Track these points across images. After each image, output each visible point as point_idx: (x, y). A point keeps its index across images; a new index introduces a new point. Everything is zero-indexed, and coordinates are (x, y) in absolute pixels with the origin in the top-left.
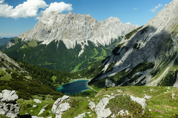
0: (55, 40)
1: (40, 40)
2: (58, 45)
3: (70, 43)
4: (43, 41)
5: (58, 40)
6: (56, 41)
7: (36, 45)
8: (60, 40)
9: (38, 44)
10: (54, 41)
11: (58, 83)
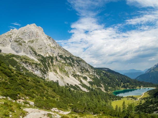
11: (124, 88)
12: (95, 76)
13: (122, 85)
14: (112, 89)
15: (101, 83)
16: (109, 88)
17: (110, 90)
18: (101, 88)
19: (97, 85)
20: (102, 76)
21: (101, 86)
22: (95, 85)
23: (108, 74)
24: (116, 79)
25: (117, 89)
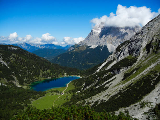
0: (100, 45)
1: (89, 45)
2: (102, 49)
3: (113, 48)
4: (91, 46)
5: (103, 45)
6: (101, 46)
7: (85, 49)
8: (105, 45)
9: (87, 48)
10: (100, 46)
11: (44, 77)
12: (2, 63)
13: (41, 74)
14: (29, 81)
15: (13, 74)
16: (25, 80)
17: (26, 83)
18: (14, 82)
19: (6, 79)
20: (12, 61)
21: (14, 79)
22: (4, 79)
23: (21, 58)
24: (32, 66)
25: (35, 80)
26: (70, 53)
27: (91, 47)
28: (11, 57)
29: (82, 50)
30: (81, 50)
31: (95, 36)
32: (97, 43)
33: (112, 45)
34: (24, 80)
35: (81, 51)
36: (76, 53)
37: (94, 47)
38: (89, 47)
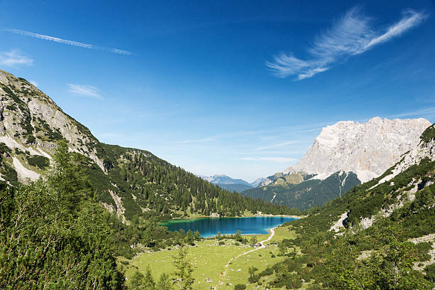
0: (339, 172)
1: (310, 173)
2: (344, 180)
4: (316, 175)
5: (347, 172)
6: (341, 174)
7: (301, 180)
8: (351, 173)
9: (305, 179)
10: (338, 175)
11: (200, 211)
12: (92, 160)
13: (192, 204)
14: (155, 215)
15: (114, 190)
18: (109, 208)
20: (121, 166)
21: (111, 202)
26: (265, 189)
27: (315, 178)
28: (122, 156)
29: (294, 183)
30: (291, 183)
31: (324, 152)
32: (330, 169)
33: (370, 172)
34: (141, 210)
35: (290, 185)
36: (280, 190)
37: (322, 176)
38: (311, 176)
